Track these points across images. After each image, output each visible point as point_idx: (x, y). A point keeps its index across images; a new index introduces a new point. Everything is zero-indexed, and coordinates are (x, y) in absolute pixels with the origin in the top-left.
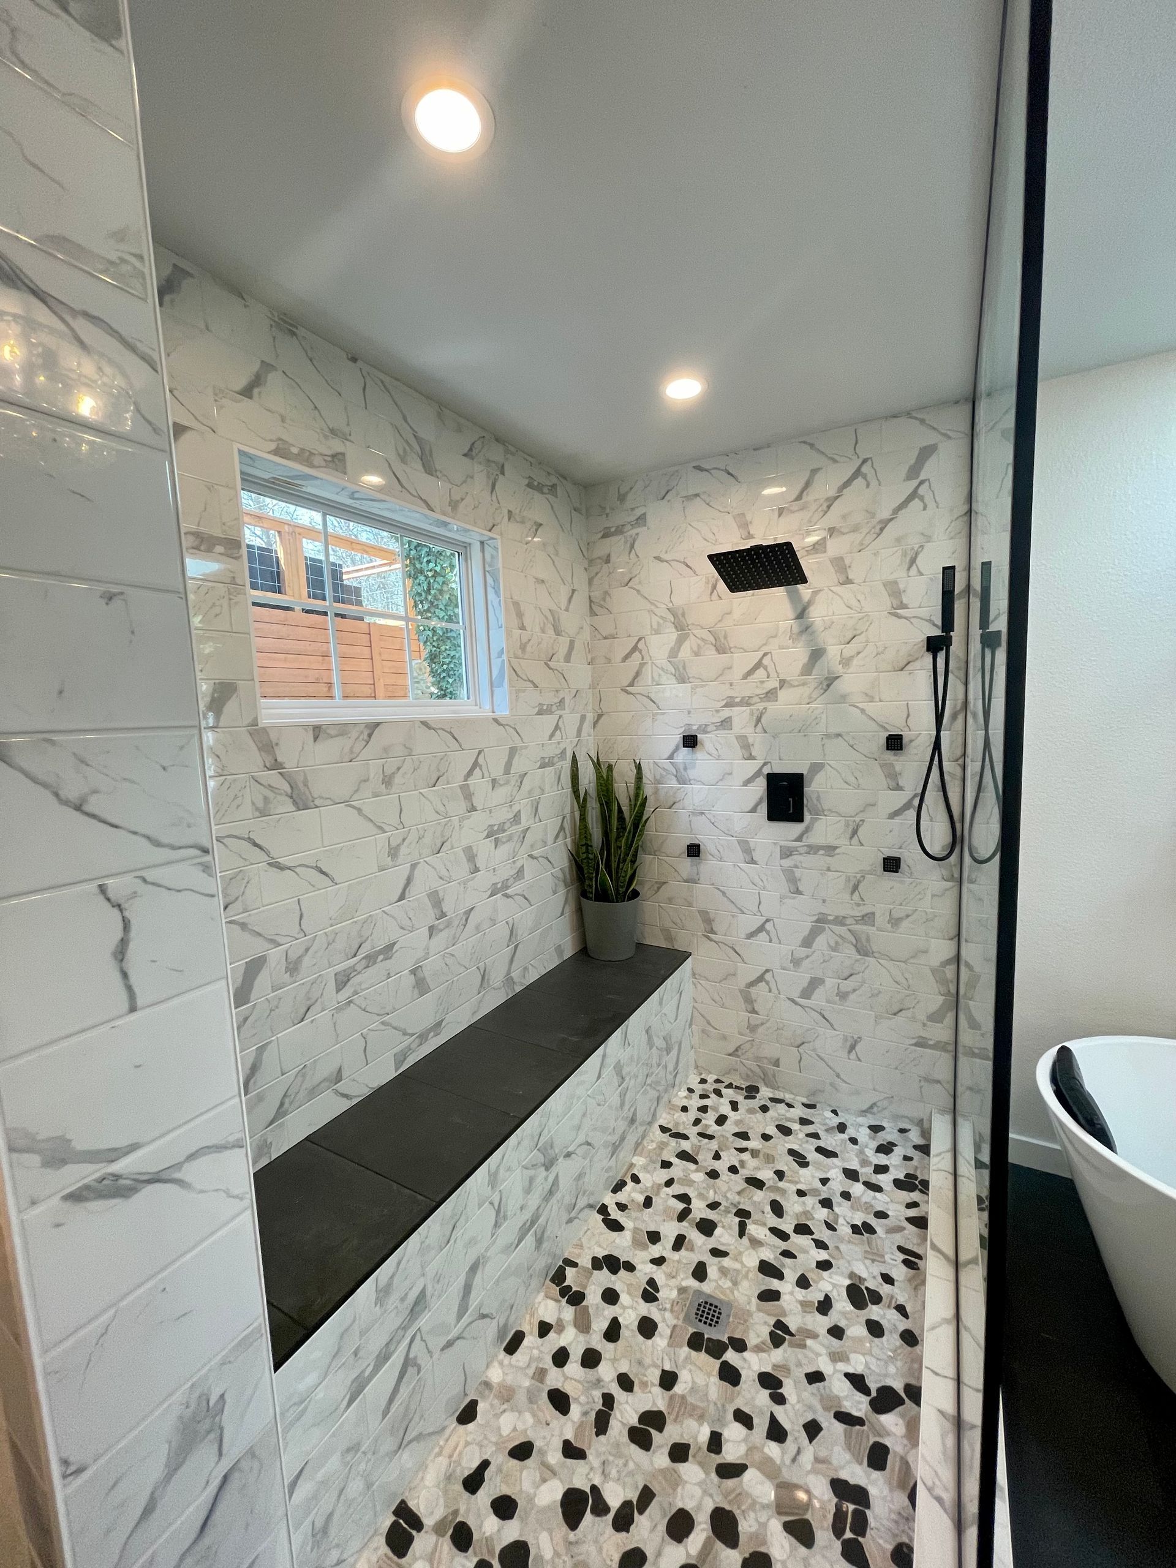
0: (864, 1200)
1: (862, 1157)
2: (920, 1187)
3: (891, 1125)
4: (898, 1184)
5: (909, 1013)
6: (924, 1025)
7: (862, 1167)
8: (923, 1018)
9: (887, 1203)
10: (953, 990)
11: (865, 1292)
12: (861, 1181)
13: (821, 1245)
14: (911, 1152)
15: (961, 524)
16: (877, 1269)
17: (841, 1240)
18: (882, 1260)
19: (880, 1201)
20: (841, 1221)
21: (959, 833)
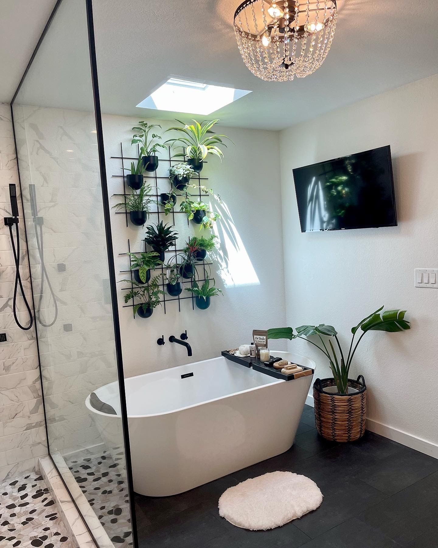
0: (22, 512)
1: (12, 498)
2: (44, 492)
3: (20, 478)
4: (34, 497)
5: (21, 414)
6: (29, 417)
7: (15, 501)
8: (28, 414)
9: (33, 506)
10: (41, 394)
11: (39, 539)
12: (17, 506)
13: (10, 539)
14: (34, 483)
15: (13, 163)
16: (41, 529)
17: (20, 530)
18: (41, 525)
19: (29, 508)
20: (16, 525)
21: (33, 315)
